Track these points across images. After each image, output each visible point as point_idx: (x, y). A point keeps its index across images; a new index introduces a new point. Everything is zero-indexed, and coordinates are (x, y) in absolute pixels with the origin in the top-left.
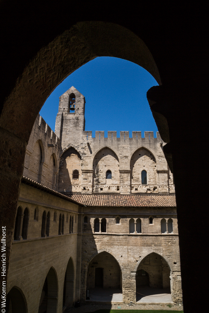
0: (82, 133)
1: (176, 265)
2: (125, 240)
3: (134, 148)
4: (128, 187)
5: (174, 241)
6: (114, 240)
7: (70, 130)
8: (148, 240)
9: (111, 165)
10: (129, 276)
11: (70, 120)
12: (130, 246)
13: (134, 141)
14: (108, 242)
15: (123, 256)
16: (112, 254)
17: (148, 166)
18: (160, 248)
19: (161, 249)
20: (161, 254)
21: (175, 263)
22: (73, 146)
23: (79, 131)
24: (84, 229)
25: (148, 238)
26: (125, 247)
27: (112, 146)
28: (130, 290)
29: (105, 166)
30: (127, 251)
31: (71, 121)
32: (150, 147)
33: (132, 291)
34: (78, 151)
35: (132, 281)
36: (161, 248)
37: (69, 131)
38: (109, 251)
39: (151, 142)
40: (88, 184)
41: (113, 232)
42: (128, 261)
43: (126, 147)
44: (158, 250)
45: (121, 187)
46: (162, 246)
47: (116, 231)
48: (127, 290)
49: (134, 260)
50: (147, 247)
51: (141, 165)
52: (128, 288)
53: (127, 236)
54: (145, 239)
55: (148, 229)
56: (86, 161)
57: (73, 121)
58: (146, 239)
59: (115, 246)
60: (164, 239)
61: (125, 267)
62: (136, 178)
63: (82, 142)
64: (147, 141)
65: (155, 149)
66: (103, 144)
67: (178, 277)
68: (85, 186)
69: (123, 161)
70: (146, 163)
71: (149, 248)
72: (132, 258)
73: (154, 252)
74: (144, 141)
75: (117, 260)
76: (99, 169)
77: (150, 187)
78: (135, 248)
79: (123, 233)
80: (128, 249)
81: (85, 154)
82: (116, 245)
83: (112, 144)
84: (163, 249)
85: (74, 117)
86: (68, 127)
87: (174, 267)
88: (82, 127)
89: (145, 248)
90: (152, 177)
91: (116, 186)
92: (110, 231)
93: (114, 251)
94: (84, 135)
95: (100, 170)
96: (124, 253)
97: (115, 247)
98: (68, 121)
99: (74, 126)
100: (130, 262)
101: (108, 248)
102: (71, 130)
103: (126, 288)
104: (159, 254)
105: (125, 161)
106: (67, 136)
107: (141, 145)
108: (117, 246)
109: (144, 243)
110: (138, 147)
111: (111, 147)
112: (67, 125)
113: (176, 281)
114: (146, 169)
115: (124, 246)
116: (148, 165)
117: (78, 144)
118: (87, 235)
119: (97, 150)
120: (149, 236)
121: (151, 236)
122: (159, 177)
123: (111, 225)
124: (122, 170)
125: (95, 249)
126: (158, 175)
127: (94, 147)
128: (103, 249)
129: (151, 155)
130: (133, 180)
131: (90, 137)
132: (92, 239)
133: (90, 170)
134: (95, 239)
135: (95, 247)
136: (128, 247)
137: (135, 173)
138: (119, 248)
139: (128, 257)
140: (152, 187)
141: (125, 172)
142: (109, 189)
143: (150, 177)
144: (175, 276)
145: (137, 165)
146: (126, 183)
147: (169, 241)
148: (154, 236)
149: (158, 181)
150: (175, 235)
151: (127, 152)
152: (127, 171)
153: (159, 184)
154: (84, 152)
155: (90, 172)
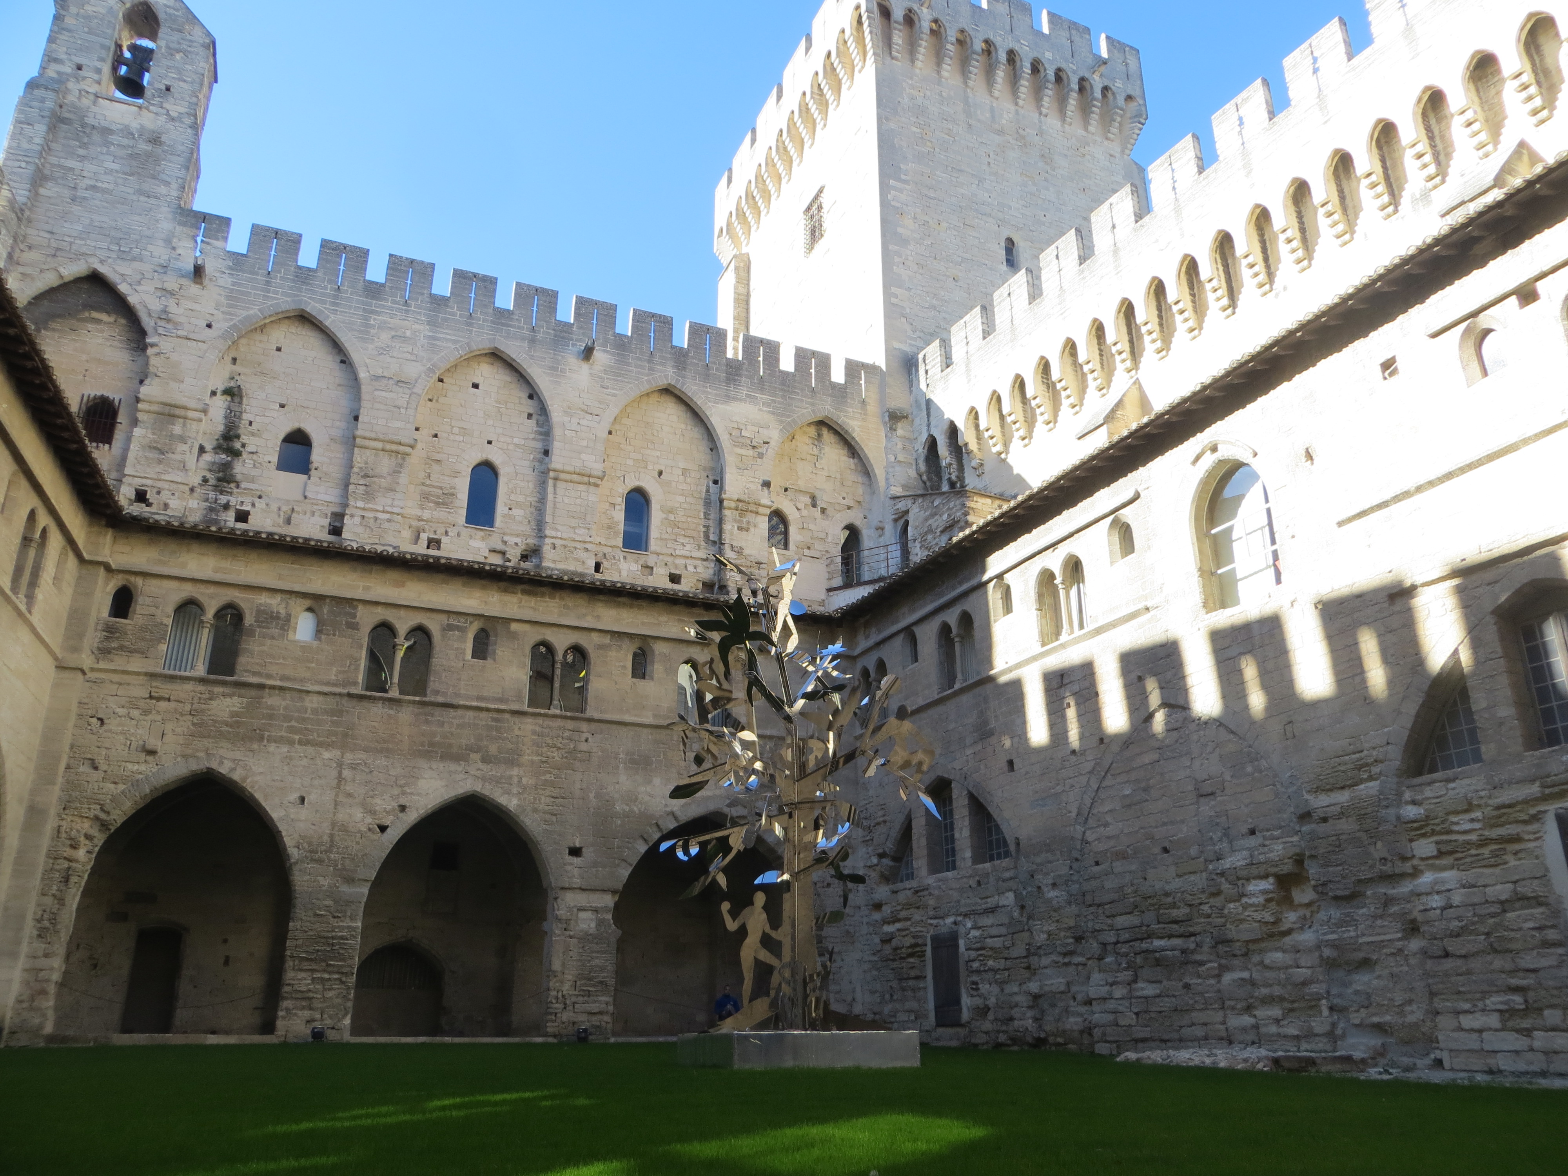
0: (170, 216)
1: (576, 860)
2: (332, 722)
3: (450, 344)
4: (389, 521)
5: (583, 747)
6: (271, 717)
7: (100, 184)
8: (454, 730)
9: (312, 405)
10: (329, 902)
11: (106, 131)
12: (352, 751)
13: (454, 314)
14: (237, 722)
15: (310, 798)
16: (248, 785)
17: (511, 447)
18: (508, 773)
20: (510, 802)
21: (575, 852)
22: (103, 271)
23: (152, 201)
24: (99, 649)
25: (456, 722)
26: (327, 755)
27: (334, 312)
28: (326, 976)
29: (282, 406)
30: (334, 773)
31: (113, 138)
32: (532, 357)
33: (336, 976)
34: (132, 300)
35: (342, 928)
36: (515, 772)
37: (93, 188)
38: (233, 770)
39: (540, 336)
40: (163, 477)
41: (269, 676)
42: (333, 824)
43: (408, 333)
44: (497, 781)
45: (352, 516)
46: (519, 765)
47: (289, 672)
48: (305, 975)
49: (369, 820)
50: (441, 765)
51: (476, 433)
52: (311, 960)
53: (345, 700)
54: (441, 724)
55: (459, 679)
56: (173, 357)
57: (125, 142)
58: (446, 725)
59: (272, 748)
60: (534, 733)
61: (311, 852)
62: (441, 488)
63: (167, 257)
64: (519, 328)
65: (554, 369)
66: (285, 294)
67: (582, 915)
68: (149, 482)
69: (384, 394)
70: (500, 431)
71: (453, 767)
72: (358, 814)
73: (478, 788)
74: (503, 325)
75: (276, 814)
76: (244, 416)
77: (505, 543)
78: (381, 762)
79: (328, 684)
80: (340, 765)
81: (175, 323)
82: (279, 740)
83: (337, 305)
84: (524, 780)
85: (135, 126)
86: (90, 167)
87: (569, 868)
88: (174, 186)
89: (434, 767)
90: (521, 499)
91: (330, 510)
92: (257, 668)
93: (261, 770)
94: (179, 229)
95: (251, 423)
96: (316, 782)
97: (271, 750)
98: (96, 138)
99: (128, 169)
100: (344, 829)
101: (230, 755)
102: (105, 185)
103: (306, 965)
104: (502, 800)
105: (392, 395)
106: (77, 210)
107: (485, 337)
108: (285, 749)
109: (432, 744)
110: (468, 344)
111: (328, 317)
112: (81, 152)
113: (571, 937)
114: (497, 459)
115: (322, 750)
116: (509, 440)
117: (136, 265)
118: (116, 678)
119: (245, 313)
120: (460, 712)
121: (471, 714)
122: (559, 499)
123: (269, 642)
124: (373, 435)
125: (152, 752)
126: (550, 489)
127: (229, 298)
128: (201, 754)
129: (533, 395)
130: (425, 497)
131: (219, 244)
132: (142, 704)
133: (185, 408)
134: (163, 705)
135: (153, 743)
136: (343, 754)
137: (436, 467)
138: (291, 758)
139: (336, 805)
140: (516, 544)
141: (383, 450)
142: (288, 521)
143: (513, 497)
144: (570, 909)
145: (456, 430)
146: (381, 502)
147: (554, 746)
148: (484, 715)
149: (548, 518)
150: (590, 720)
151: (409, 356)
152: (394, 447)
153: (554, 534)
154: (165, 311)
155: (185, 418)
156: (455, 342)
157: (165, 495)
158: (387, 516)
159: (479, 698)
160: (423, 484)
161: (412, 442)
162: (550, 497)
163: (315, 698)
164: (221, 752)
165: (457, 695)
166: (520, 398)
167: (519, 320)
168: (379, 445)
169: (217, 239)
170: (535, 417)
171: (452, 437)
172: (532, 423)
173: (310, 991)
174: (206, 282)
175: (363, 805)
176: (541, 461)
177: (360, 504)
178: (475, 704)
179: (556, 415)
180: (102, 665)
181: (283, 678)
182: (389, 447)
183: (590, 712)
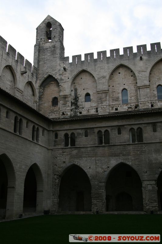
0: (59, 60)
1: (146, 174)
2: (93, 152)
3: (112, 67)
4: (106, 107)
5: (144, 149)
6: (82, 153)
8: (116, 150)
9: (89, 87)
10: (98, 186)
11: (47, 49)
13: (111, 60)
14: (77, 155)
15: (91, 167)
16: (80, 166)
17: (129, 84)
18: (128, 157)
19: (130, 159)
20: (130, 164)
21: (145, 172)
22: (51, 74)
23: (56, 58)
24: (54, 145)
25: (116, 148)
26: (93, 159)
28: (99, 201)
29: (84, 89)
30: (95, 162)
31: (48, 50)
32: (129, 63)
33: (101, 201)
34: (56, 78)
35: (100, 192)
36: (130, 157)
37: (47, 60)
38: (78, 163)
39: (130, 58)
40: (66, 109)
41: (81, 145)
42: (96, 172)
43: (103, 67)
44: (126, 159)
45: (99, 108)
46: (130, 155)
47: (84, 144)
48: (95, 200)
49: (102, 170)
51: (121, 83)
53: (95, 148)
54: (113, 149)
55: (116, 139)
56: (64, 86)
57: (50, 49)
60: (133, 148)
61: (93, 177)
62: (116, 97)
63: (60, 68)
64: (125, 58)
65: (134, 64)
66: (80, 68)
67: (148, 186)
68: (64, 111)
69: (101, 81)
70: (126, 81)
71: (117, 158)
72: (100, 169)
73: (123, 161)
74: (122, 58)
75: (86, 171)
76: (78, 93)
77: (131, 105)
78: (103, 158)
79: (91, 145)
80: (96, 160)
81: (63, 80)
82: (84, 157)
83: (89, 66)
84: (132, 158)
85: (51, 46)
86: (46, 56)
87: (144, 176)
88: (59, 54)
89: (113, 158)
90: (133, 95)
91: (95, 108)
92: (79, 144)
93: (82, 163)
96: (92, 164)
97: (83, 159)
98: (46, 51)
99: (51, 54)
100: (98, 172)
101: (77, 161)
103: (95, 199)
104: (128, 163)
105: (103, 81)
106: (45, 65)
107: (119, 62)
108: (86, 158)
109: (112, 154)
110: (116, 65)
111: (88, 69)
112: (44, 54)
113: (147, 191)
114: (126, 87)
116: (128, 83)
117: (55, 71)
118: (57, 150)
119: (74, 74)
120: (117, 146)
121: (119, 146)
122: (141, 93)
123: (80, 139)
124: (100, 90)
125: (64, 162)
126: (138, 91)
127: (71, 72)
128: (72, 161)
129: (132, 71)
130: (113, 100)
131: (67, 62)
132: (62, 154)
133: (67, 95)
134: (65, 153)
135: (64, 160)
136: (96, 158)
137: (114, 93)
138: (87, 160)
139: (96, 168)
140: (133, 105)
141: (103, 93)
142: (88, 112)
143: (131, 95)
144: (145, 185)
145: (117, 84)
146: (104, 103)
147: (137, 150)
148: (121, 146)
149: (139, 98)
150: (144, 143)
151: (104, 72)
152: (105, 92)
153: (141, 101)
154: (61, 78)
155: (68, 97)
156: (113, 65)
157: (67, 112)
158: (106, 106)
159: (120, 143)
160: (112, 97)
161: (108, 89)
162: (139, 93)
163: (90, 148)
164: (75, 160)
165: (116, 143)
166: (129, 73)
167: (125, 56)
168: (102, 92)
169: (67, 61)
170: (133, 76)
171: (116, 86)
172: (133, 77)
173: (96, 203)
174: (67, 70)
175: (101, 167)
176: (136, 85)
177: (100, 105)
178: (119, 144)
179: (137, 74)
180: (55, 148)
181: (83, 145)
182: (104, 92)
183: (144, 142)
